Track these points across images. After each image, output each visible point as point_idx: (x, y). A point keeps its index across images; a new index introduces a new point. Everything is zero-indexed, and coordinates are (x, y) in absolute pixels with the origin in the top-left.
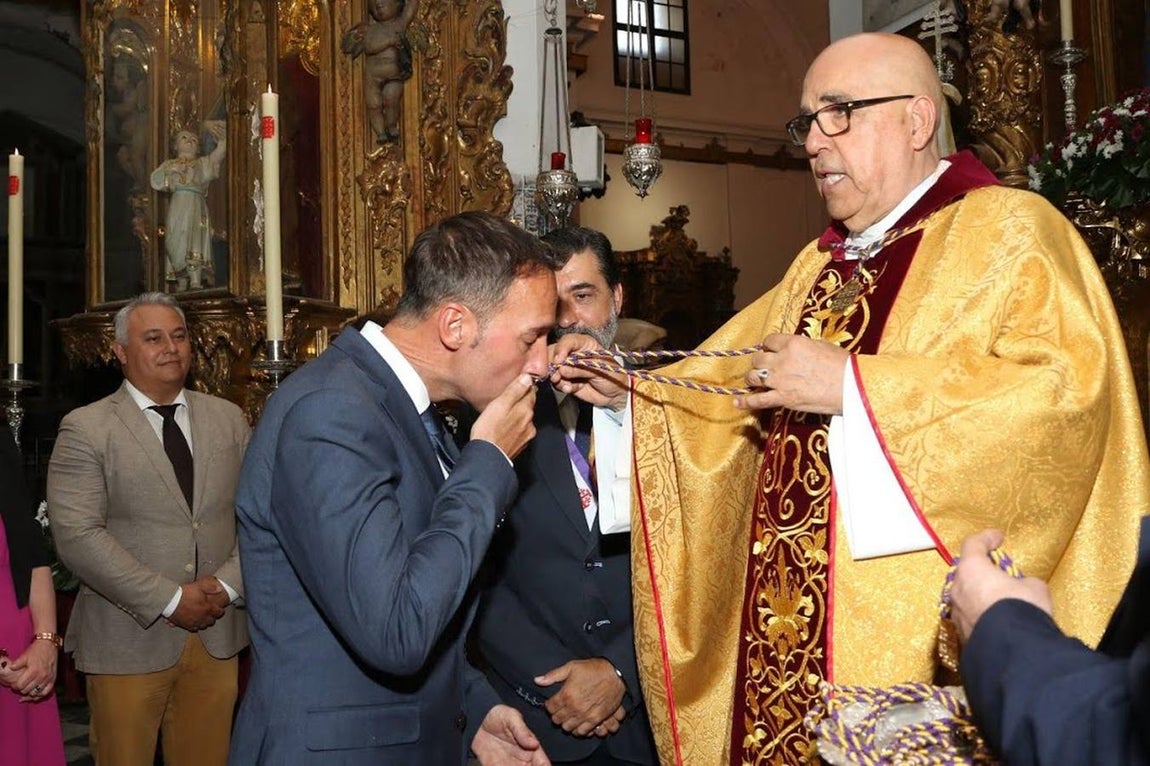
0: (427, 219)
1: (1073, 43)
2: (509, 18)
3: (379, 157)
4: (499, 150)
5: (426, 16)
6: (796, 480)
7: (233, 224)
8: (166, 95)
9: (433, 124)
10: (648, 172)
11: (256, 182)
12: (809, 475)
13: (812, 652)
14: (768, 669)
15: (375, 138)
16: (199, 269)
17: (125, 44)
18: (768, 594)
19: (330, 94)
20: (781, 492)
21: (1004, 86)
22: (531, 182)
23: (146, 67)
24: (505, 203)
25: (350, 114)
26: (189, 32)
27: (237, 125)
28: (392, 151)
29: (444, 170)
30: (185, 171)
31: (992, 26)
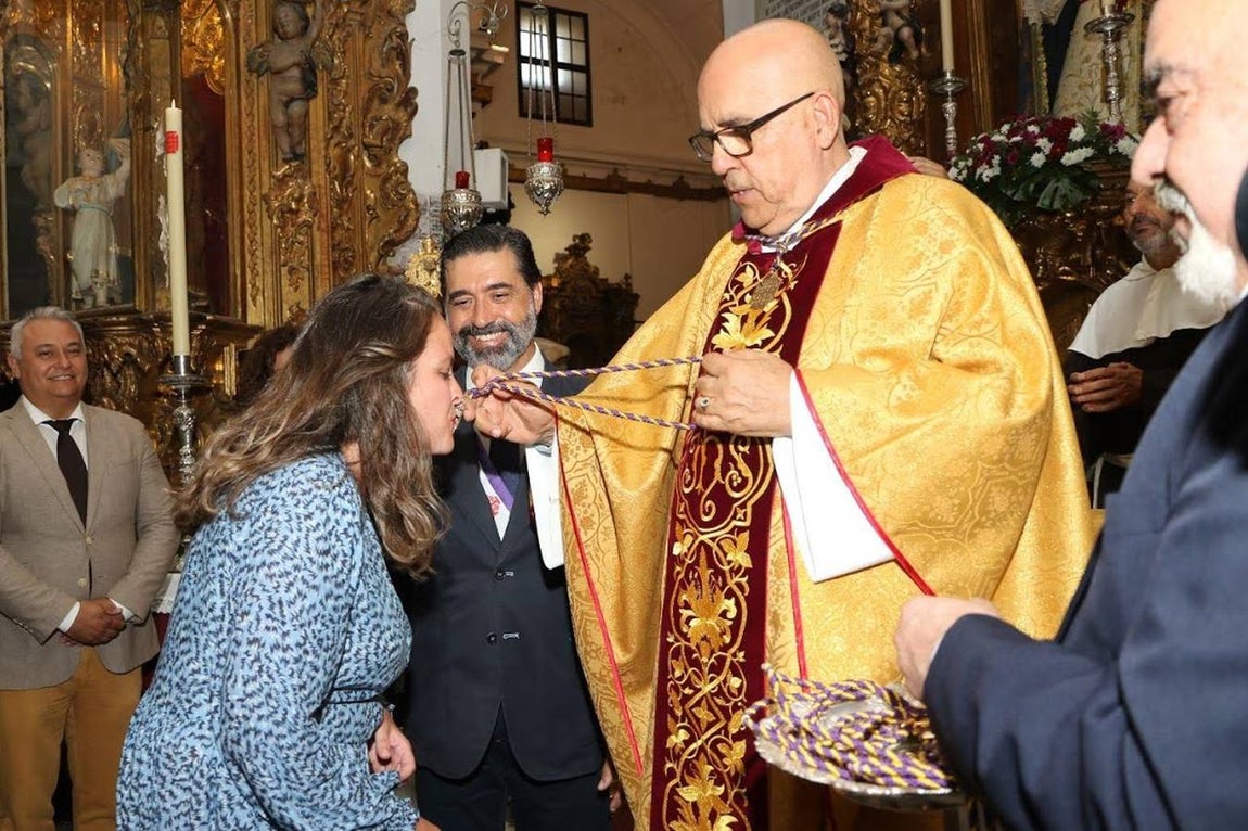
0: (333, 238)
1: (954, 73)
2: (414, 40)
3: (285, 175)
4: (404, 170)
5: (331, 37)
6: (718, 481)
7: (139, 239)
8: (70, 113)
9: (338, 144)
10: (551, 190)
11: (161, 199)
12: (731, 476)
13: (734, 655)
14: (690, 670)
15: (280, 156)
16: (105, 287)
17: (25, 61)
18: (690, 596)
19: (235, 114)
20: (702, 493)
21: (889, 113)
22: (436, 202)
23: (48, 85)
24: (411, 221)
25: (256, 133)
26: (93, 50)
27: (141, 142)
28: (298, 169)
29: (350, 189)
30: (90, 190)
31: (878, 55)
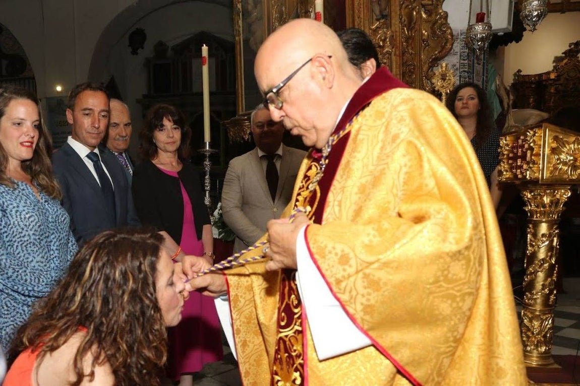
0: (403, 59)
3: (377, 27)
4: (446, 16)
8: (271, 9)
9: (406, 7)
10: (538, 16)
15: (375, 17)
18: (278, 368)
22: (464, 33)
24: (449, 46)
28: (384, 23)
29: (413, 31)
